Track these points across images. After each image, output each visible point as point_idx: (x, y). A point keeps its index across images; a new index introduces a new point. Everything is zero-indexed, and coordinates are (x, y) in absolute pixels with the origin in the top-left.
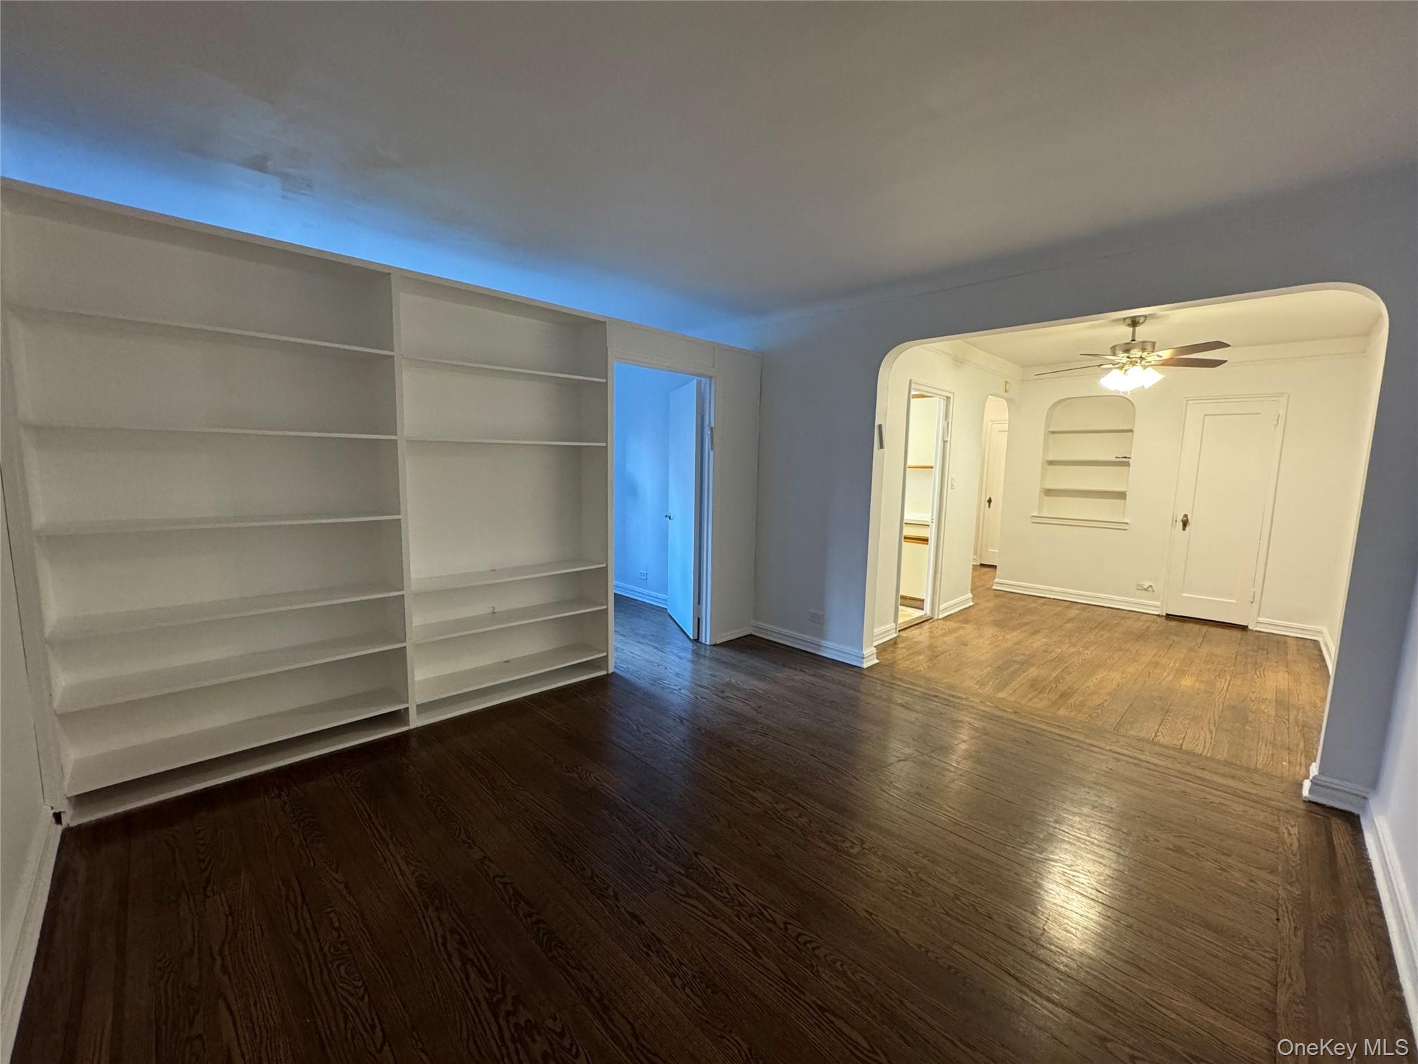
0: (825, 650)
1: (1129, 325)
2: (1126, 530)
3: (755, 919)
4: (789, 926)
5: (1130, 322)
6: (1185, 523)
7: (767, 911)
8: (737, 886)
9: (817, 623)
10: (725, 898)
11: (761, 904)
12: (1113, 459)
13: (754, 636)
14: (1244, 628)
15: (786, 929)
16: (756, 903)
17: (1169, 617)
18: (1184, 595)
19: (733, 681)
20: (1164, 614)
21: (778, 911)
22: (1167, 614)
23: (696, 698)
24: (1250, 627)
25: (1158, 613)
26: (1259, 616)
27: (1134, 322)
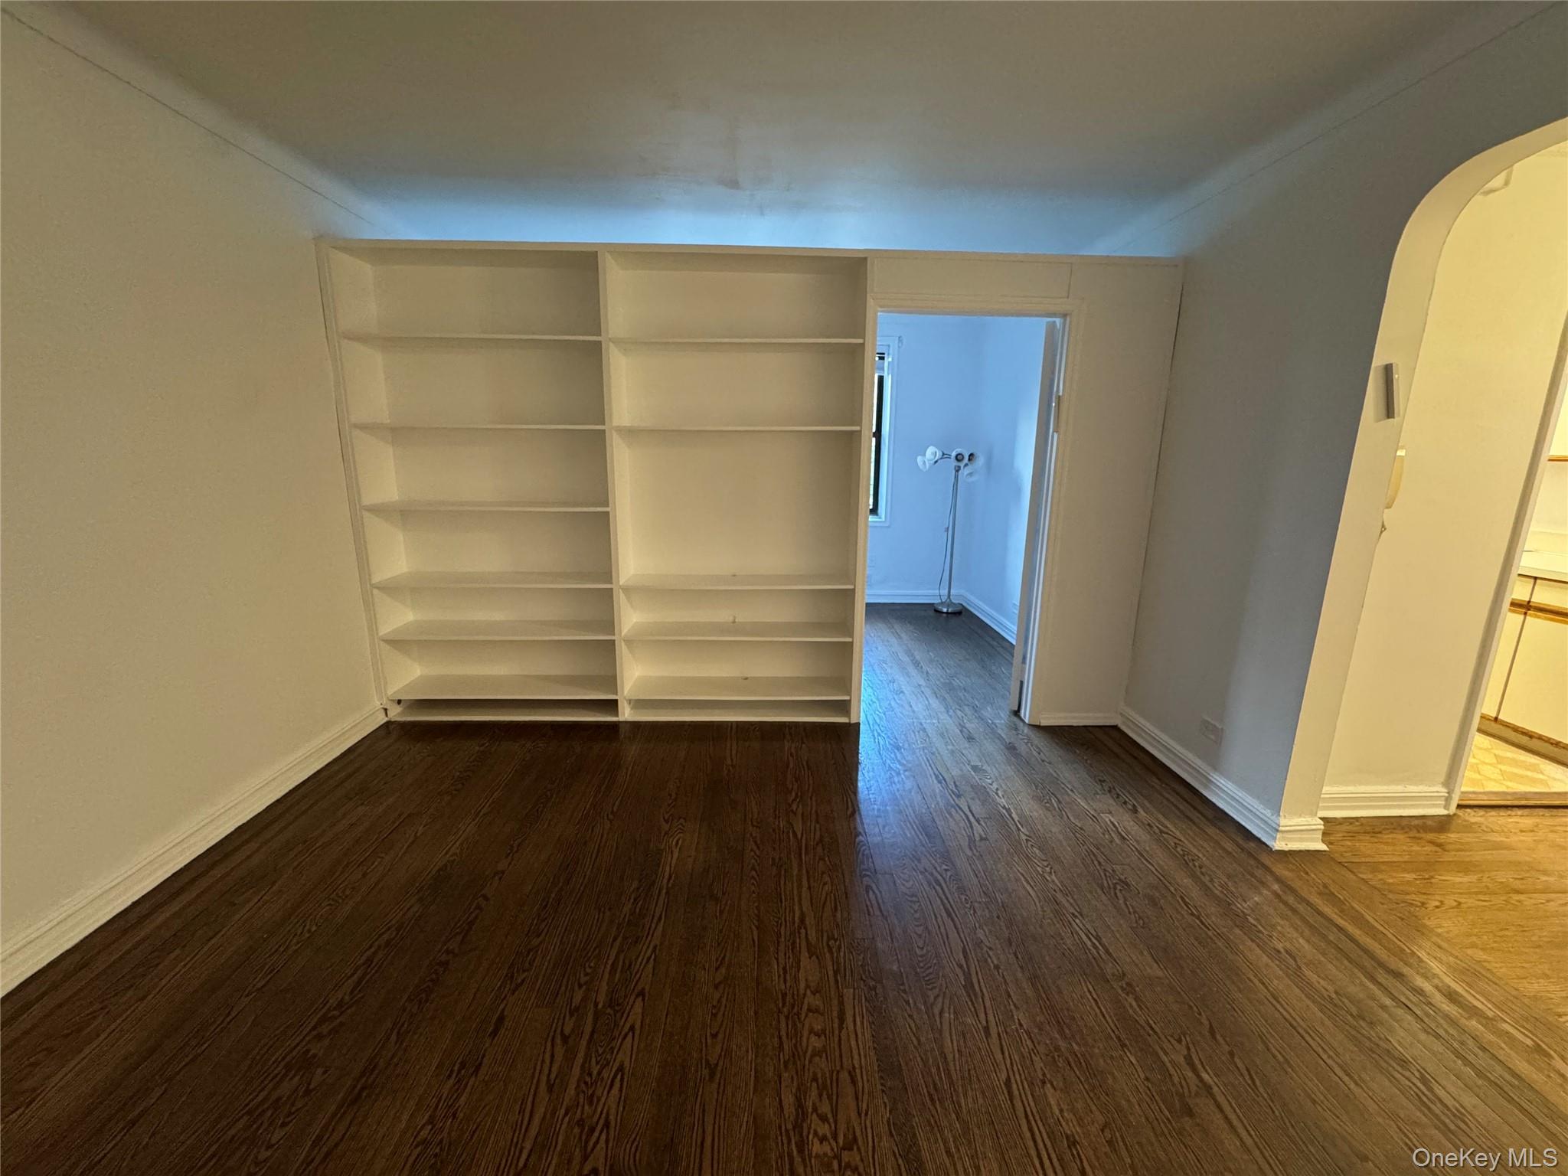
0: (1216, 791)
7: (601, 1133)
8: (621, 1069)
13: (1118, 729)
16: (605, 1112)
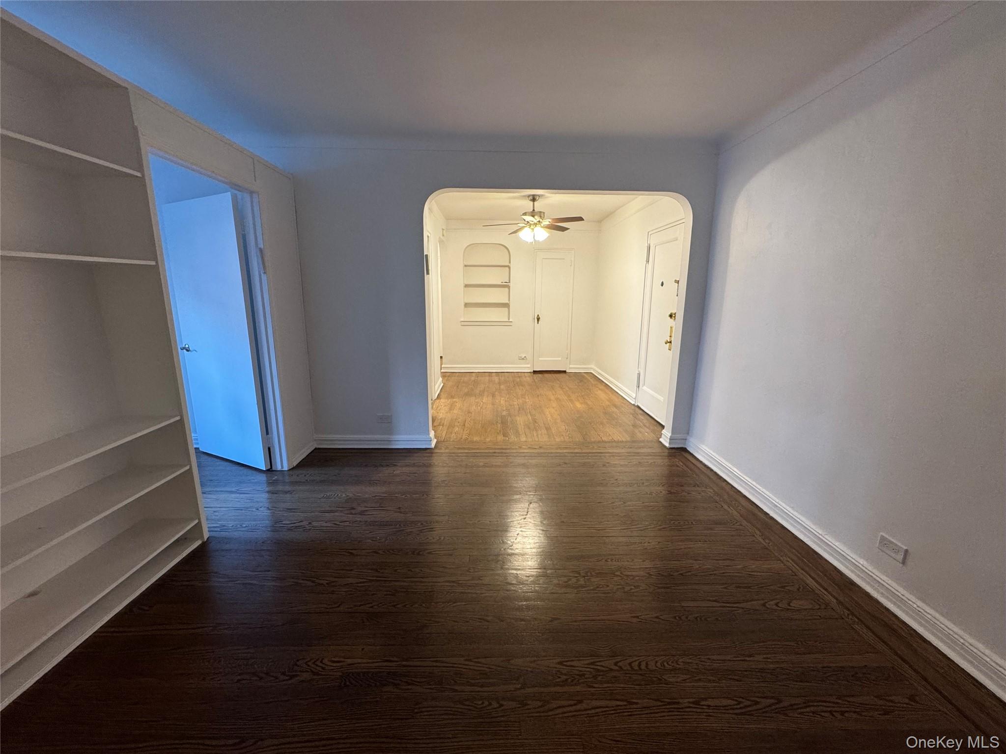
0: (397, 443)
1: (531, 200)
2: (511, 326)
3: (599, 678)
4: (620, 664)
5: (532, 199)
6: (538, 319)
7: (598, 665)
9: (386, 422)
10: (567, 680)
11: (588, 664)
12: (500, 283)
13: (319, 449)
14: (565, 372)
15: (621, 667)
16: (586, 666)
17: (535, 372)
18: (540, 359)
19: (351, 495)
20: (532, 371)
21: (602, 659)
22: (534, 371)
23: (335, 524)
24: (567, 371)
25: (529, 371)
26: (570, 364)
27: (534, 199)
